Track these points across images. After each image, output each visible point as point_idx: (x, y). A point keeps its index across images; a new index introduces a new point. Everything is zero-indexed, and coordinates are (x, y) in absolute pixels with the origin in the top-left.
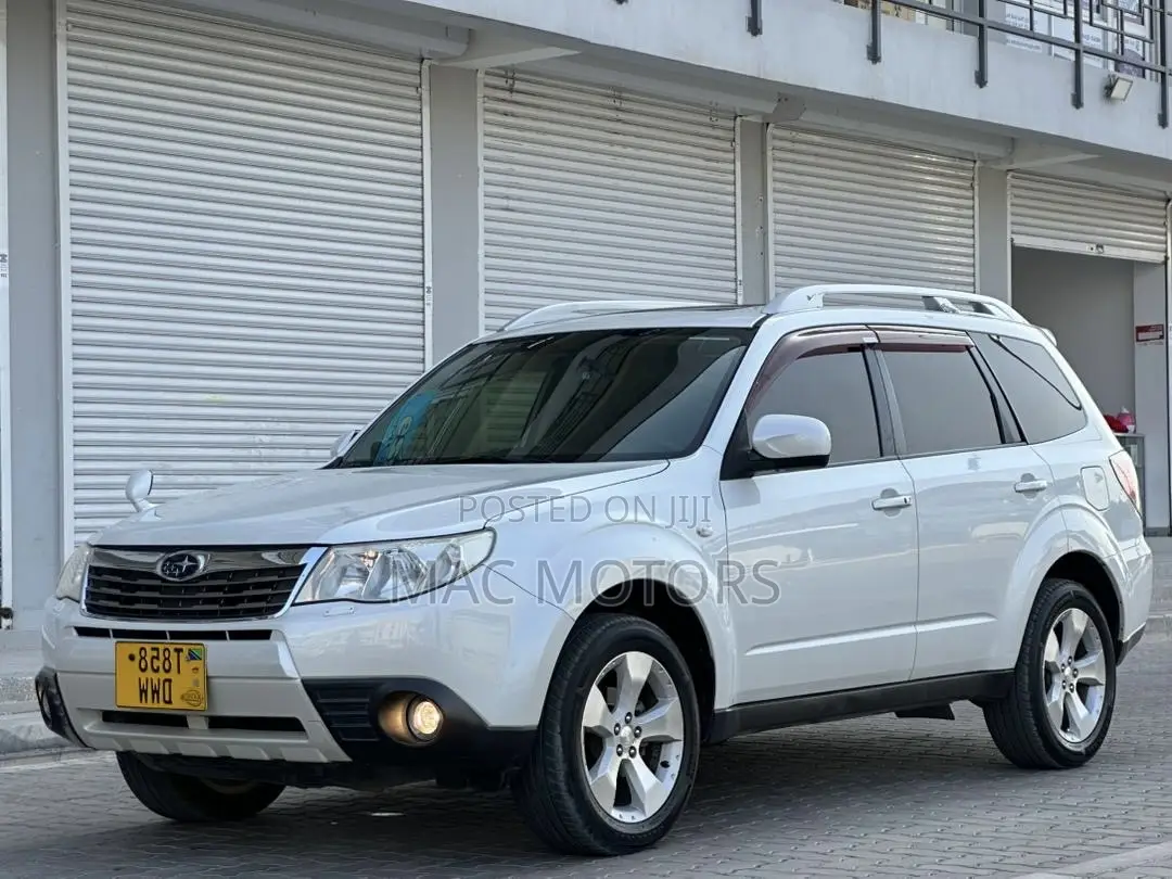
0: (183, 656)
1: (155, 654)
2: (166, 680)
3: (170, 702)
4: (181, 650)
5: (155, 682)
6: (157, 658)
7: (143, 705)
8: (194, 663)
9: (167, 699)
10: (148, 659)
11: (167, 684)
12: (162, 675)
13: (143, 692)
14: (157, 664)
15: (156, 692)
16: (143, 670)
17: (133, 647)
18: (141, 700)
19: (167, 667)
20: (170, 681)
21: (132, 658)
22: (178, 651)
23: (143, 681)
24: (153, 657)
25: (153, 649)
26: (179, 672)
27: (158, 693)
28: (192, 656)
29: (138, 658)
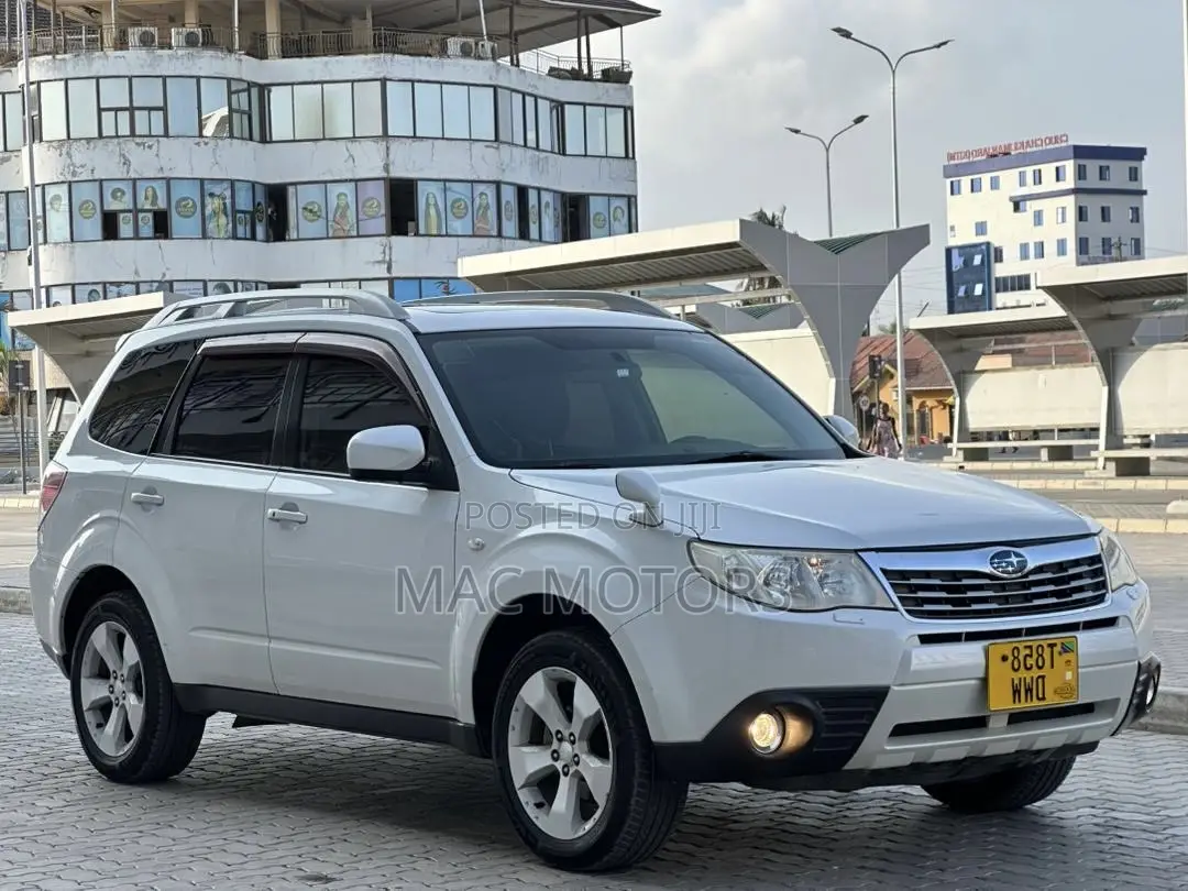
0: (1057, 649)
1: (1028, 652)
2: (1039, 677)
3: (1044, 699)
4: (1055, 645)
5: (1028, 680)
6: (1031, 656)
7: (1017, 706)
8: (1067, 656)
9: (1041, 696)
10: (1021, 658)
11: (1040, 680)
12: (1035, 673)
13: (1016, 692)
14: (1030, 661)
15: (1029, 690)
16: (1016, 670)
17: (1005, 647)
18: (1014, 701)
19: (1040, 664)
20: (1043, 677)
21: (1004, 658)
22: (1052, 646)
23: (1016, 682)
24: (1027, 655)
25: (1026, 647)
26: (1052, 666)
27: (1031, 690)
28: (1065, 650)
29: (1011, 658)
